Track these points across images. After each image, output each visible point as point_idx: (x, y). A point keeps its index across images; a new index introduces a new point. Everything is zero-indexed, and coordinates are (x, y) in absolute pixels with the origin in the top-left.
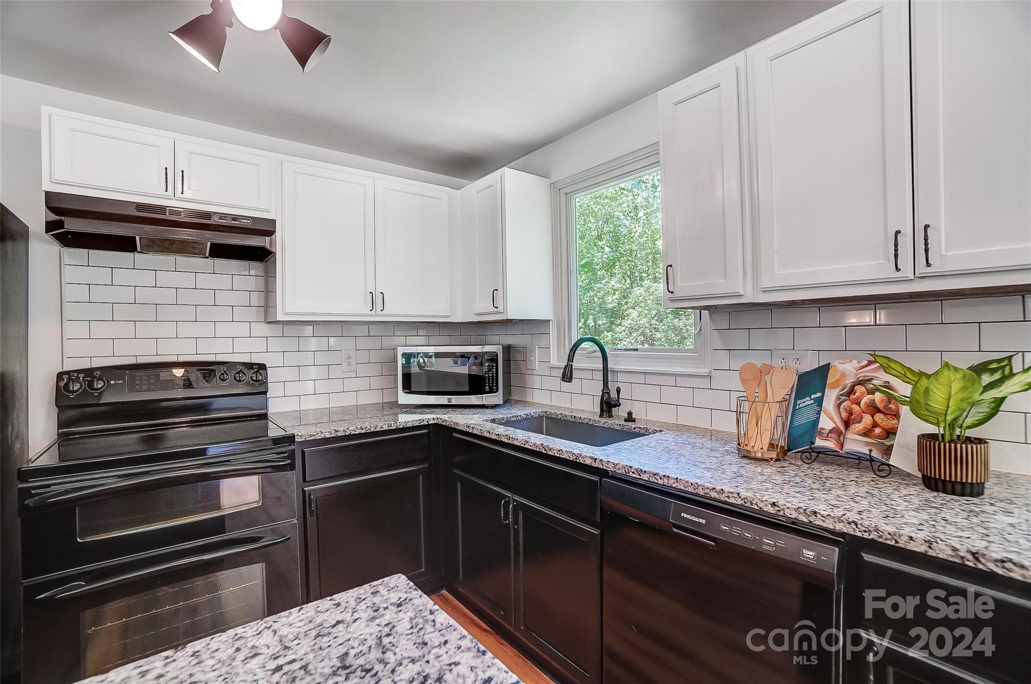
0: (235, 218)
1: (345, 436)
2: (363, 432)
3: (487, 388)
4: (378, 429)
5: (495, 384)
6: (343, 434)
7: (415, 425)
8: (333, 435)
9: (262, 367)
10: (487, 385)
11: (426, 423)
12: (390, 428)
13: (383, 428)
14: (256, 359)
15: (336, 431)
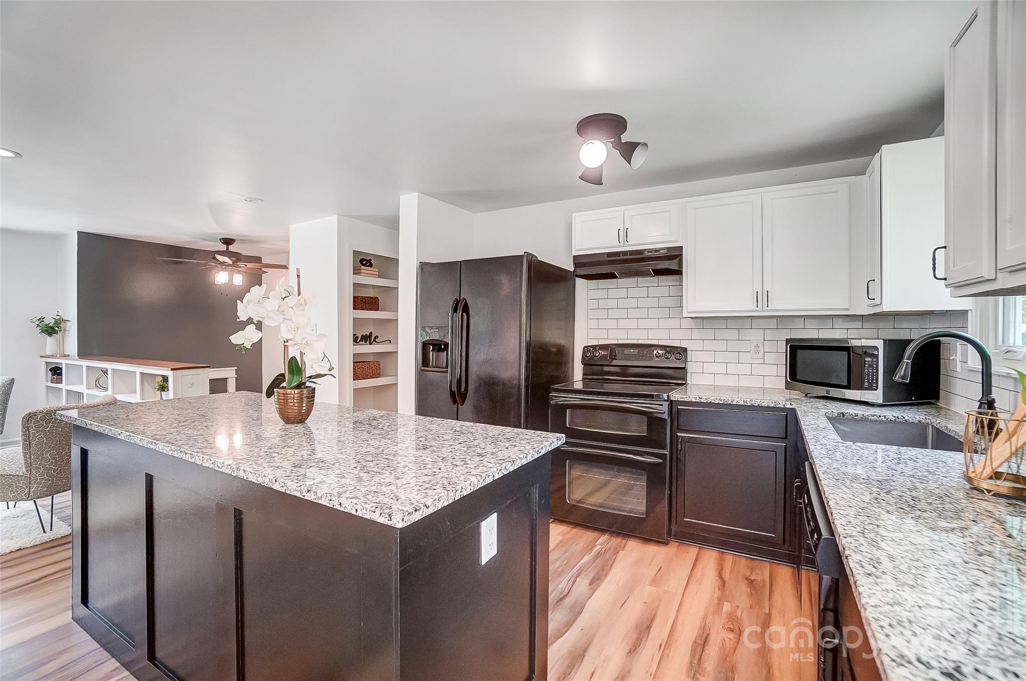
0: (657, 251)
1: (707, 403)
2: (721, 402)
3: (866, 384)
4: (735, 403)
5: (874, 381)
6: (705, 401)
7: (770, 405)
8: (698, 401)
9: (685, 350)
10: (866, 381)
11: (783, 407)
12: (745, 404)
13: (739, 403)
14: (683, 345)
15: (700, 398)
